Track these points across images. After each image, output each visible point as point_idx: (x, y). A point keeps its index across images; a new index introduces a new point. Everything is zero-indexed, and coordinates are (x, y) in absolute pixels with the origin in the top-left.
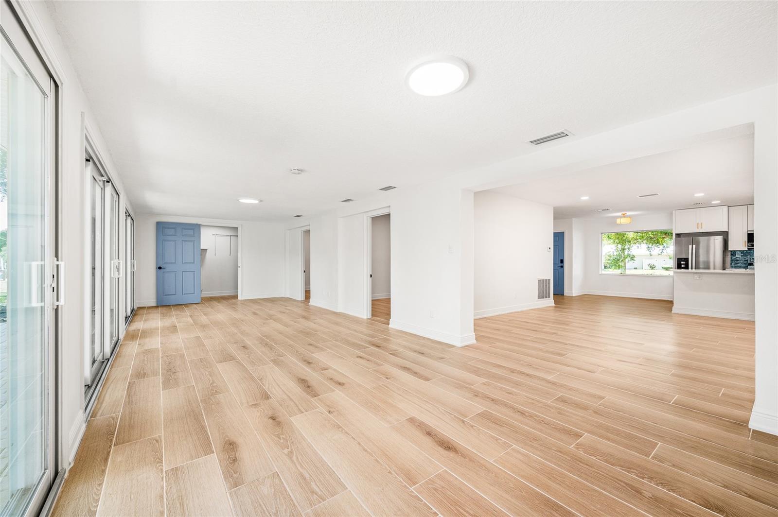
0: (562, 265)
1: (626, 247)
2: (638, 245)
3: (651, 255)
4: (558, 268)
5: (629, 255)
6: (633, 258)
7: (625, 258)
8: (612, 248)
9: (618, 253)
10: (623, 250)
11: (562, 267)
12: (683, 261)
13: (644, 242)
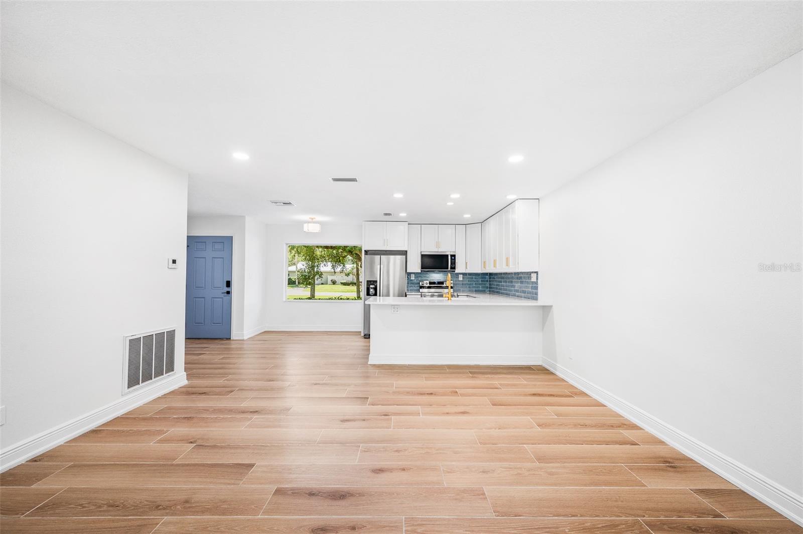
0: (228, 289)
1: (316, 264)
2: (325, 263)
3: (335, 273)
4: (222, 296)
5: (317, 272)
6: (321, 276)
7: (314, 276)
8: (303, 265)
9: (309, 271)
10: (313, 267)
11: (228, 293)
12: (372, 285)
13: (330, 260)
